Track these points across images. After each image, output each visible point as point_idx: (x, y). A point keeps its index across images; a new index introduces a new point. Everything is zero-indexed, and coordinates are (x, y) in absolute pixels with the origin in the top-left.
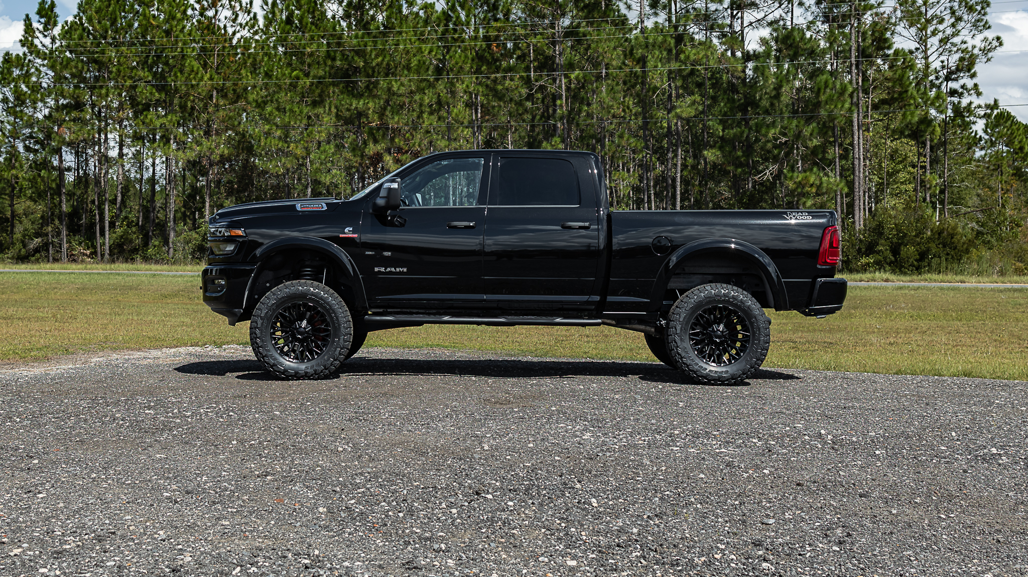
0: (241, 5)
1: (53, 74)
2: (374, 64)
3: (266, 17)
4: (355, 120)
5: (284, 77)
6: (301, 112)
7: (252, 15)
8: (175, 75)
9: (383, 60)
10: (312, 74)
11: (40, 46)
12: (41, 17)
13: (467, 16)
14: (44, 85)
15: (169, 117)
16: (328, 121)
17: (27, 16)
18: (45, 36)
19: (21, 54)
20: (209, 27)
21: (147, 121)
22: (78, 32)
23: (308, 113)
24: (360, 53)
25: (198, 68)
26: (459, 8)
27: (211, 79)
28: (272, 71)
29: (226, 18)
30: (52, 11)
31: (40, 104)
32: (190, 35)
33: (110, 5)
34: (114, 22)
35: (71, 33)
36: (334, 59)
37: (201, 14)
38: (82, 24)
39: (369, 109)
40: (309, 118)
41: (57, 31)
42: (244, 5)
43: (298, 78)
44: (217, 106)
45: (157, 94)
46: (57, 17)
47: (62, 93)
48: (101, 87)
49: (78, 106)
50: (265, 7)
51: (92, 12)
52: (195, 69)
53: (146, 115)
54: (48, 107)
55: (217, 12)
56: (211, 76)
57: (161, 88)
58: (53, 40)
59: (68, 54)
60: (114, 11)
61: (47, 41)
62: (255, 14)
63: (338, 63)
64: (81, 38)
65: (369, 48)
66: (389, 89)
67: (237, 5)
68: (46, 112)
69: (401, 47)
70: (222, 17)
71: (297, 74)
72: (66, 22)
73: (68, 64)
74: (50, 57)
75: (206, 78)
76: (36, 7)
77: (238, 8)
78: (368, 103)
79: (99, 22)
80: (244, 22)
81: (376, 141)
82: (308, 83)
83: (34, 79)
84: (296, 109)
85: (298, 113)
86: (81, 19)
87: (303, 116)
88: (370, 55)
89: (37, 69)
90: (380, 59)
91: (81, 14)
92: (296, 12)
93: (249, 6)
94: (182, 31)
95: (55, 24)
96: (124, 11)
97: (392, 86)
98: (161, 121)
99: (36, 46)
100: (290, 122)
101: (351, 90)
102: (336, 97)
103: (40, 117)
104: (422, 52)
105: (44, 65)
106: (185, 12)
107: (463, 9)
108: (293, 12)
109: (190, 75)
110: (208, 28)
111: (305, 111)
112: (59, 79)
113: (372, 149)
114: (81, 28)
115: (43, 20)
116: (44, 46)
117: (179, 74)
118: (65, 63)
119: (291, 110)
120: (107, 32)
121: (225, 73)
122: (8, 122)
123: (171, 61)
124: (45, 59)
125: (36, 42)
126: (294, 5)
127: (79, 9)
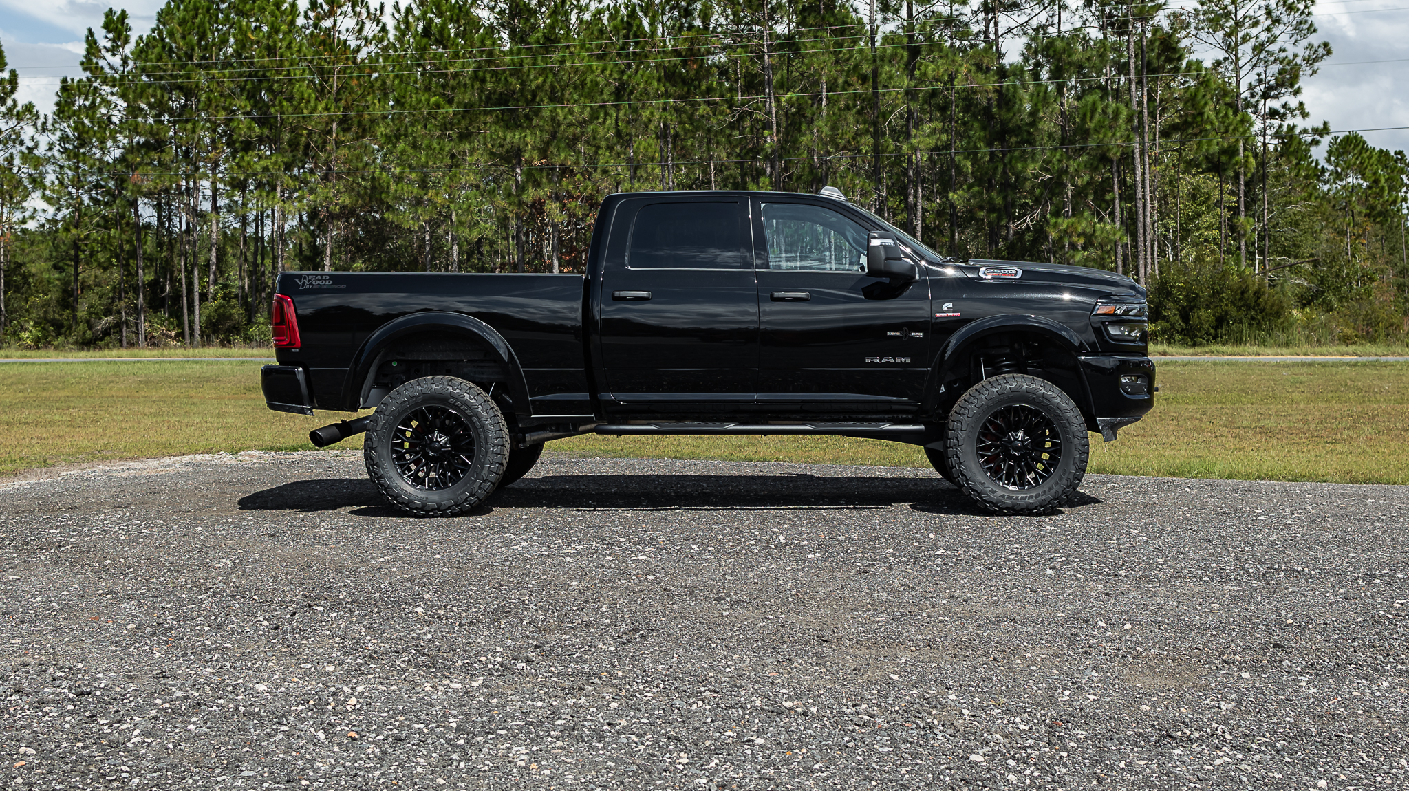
0: (368, 12)
1: (125, 105)
2: (533, 87)
3: (397, 28)
4: (513, 156)
5: (421, 105)
6: (442, 149)
7: (381, 25)
8: (280, 103)
9: (544, 81)
10: (456, 100)
11: (107, 70)
12: (109, 32)
13: (651, 24)
14: (115, 120)
15: (274, 158)
16: (476, 158)
17: (90, 30)
18: (114, 55)
19: (84, 79)
20: (326, 42)
21: (244, 164)
22: (156, 50)
23: (451, 150)
24: (516, 73)
25: (310, 94)
26: (641, 14)
27: (327, 109)
28: (404, 97)
29: (347, 30)
30: (123, 23)
31: (109, 143)
32: (299, 51)
33: (197, 15)
34: (202, 36)
35: (147, 52)
36: (483, 81)
37: (315, 26)
38: (163, 40)
39: (527, 145)
40: (453, 156)
41: (128, 49)
42: (372, 11)
43: (438, 106)
44: (338, 144)
45: (257, 129)
46: (130, 30)
47: (136, 128)
48: (187, 121)
49: (157, 144)
50: (397, 16)
51: (174, 25)
52: (306, 96)
53: (243, 157)
54: (119, 147)
55: (335, 22)
56: (327, 105)
57: (262, 122)
58: (125, 61)
59: (144, 78)
60: (202, 23)
61: (116, 61)
62: (384, 25)
63: (489, 86)
64: (159, 59)
65: (526, 67)
66: (553, 119)
67: (363, 11)
68: (118, 153)
69: (568, 64)
70: (343, 29)
71: (436, 101)
72: (141, 37)
73: (143, 91)
74: (123, 84)
75: (320, 108)
76: (102, 20)
77: (364, 15)
78: (525, 136)
79: (184, 37)
80: (370, 35)
81: (537, 184)
82: (451, 114)
83: (103, 110)
84: (435, 145)
85: (437, 150)
86: (160, 33)
87: (444, 154)
88: (528, 76)
89: (104, 100)
90: (540, 80)
91: (161, 27)
92: (437, 21)
93: (378, 13)
94: (289, 47)
95: (126, 41)
96: (216, 22)
97: (557, 114)
98: (264, 163)
99: (102, 68)
100: (427, 162)
101: (511, 121)
102: (493, 133)
103: (110, 159)
104: (593, 72)
105: (112, 94)
106: (292, 23)
107: (646, 15)
108: (431, 20)
109: (299, 103)
110: (323, 42)
111: (447, 149)
112: (133, 111)
113: (530, 195)
114: (160, 45)
115: (111, 36)
116: (112, 68)
117: (285, 103)
118: (139, 90)
119: (429, 147)
120: (193, 49)
121: (346, 101)
122: (70, 168)
123: (275, 86)
124: (114, 86)
125: (102, 63)
126: (433, 12)
127: (159, 20)
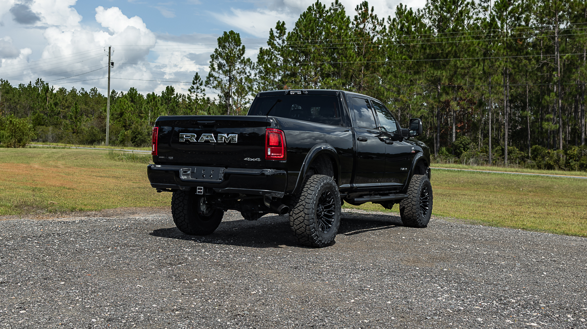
0: (378, 21)
1: (283, 59)
2: (447, 51)
3: (390, 27)
4: (436, 81)
5: (398, 59)
6: (406, 78)
7: (383, 26)
8: (342, 58)
9: (452, 49)
10: (413, 57)
11: (277, 45)
12: (278, 30)
13: (502, 24)
14: (279, 64)
15: (338, 80)
16: (421, 82)
17: (271, 29)
18: (280, 39)
19: (268, 49)
20: (361, 34)
21: (326, 82)
22: (295, 38)
23: (410, 78)
24: (440, 45)
25: (354, 55)
26: (497, 19)
27: (360, 60)
28: (391, 56)
29: (370, 28)
30: (283, 27)
31: (276, 74)
32: (350, 37)
33: (310, 23)
34: (312, 31)
35: (291, 38)
36: (425, 49)
37: (357, 27)
38: (297, 33)
39: (443, 76)
40: (411, 81)
41: (285, 37)
42: (379, 21)
43: (405, 59)
44: (364, 75)
45: (332, 69)
46: (286, 29)
47: (286, 68)
48: (306, 65)
49: (294, 75)
50: (389, 22)
51: (302, 27)
52: (352, 55)
53: (326, 80)
54: (280, 76)
55: (365, 25)
56: (360, 59)
57: (334, 66)
58: (283, 41)
59: (290, 49)
60: (313, 26)
61: (280, 42)
62: (385, 26)
63: (428, 51)
64: (296, 40)
65: (444, 43)
66: (455, 65)
67: (376, 21)
68: (280, 78)
69: (463, 42)
70: (367, 28)
71: (405, 57)
72: (289, 33)
73: (289, 53)
74: (282, 51)
75: (357, 60)
76: (276, 25)
77: (376, 23)
78: (443, 73)
79: (305, 32)
80: (379, 30)
81: (447, 94)
82: (411, 62)
83: (275, 61)
84: (404, 76)
85: (405, 78)
86: (297, 31)
87: (408, 80)
88: (445, 47)
89: (275, 56)
90: (450, 49)
91: (297, 28)
92: (406, 24)
93: (382, 22)
94: (346, 35)
95: (284, 34)
96: (318, 26)
97: (457, 63)
98: (334, 82)
99: (275, 45)
100: (400, 83)
101: (436, 66)
102: (429, 71)
103: (276, 80)
104: (474, 45)
105: (278, 54)
106: (348, 25)
107: (499, 20)
108: (404, 24)
109: (349, 58)
110: (360, 34)
111: (409, 78)
112: (286, 61)
113: (444, 98)
114: (296, 35)
115: (278, 31)
116: (279, 44)
117: (343, 58)
118: (288, 53)
119: (401, 77)
120: (308, 37)
121: (368, 57)
122: (262, 83)
123: (340, 51)
124: (279, 51)
125: (275, 42)
126: (405, 21)
127: (296, 26)
